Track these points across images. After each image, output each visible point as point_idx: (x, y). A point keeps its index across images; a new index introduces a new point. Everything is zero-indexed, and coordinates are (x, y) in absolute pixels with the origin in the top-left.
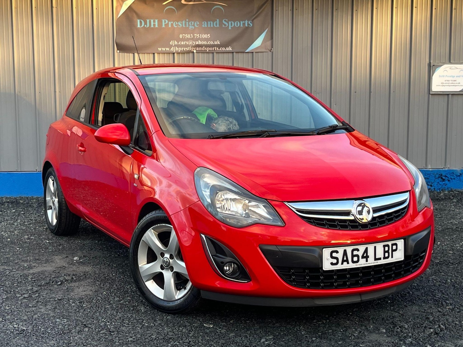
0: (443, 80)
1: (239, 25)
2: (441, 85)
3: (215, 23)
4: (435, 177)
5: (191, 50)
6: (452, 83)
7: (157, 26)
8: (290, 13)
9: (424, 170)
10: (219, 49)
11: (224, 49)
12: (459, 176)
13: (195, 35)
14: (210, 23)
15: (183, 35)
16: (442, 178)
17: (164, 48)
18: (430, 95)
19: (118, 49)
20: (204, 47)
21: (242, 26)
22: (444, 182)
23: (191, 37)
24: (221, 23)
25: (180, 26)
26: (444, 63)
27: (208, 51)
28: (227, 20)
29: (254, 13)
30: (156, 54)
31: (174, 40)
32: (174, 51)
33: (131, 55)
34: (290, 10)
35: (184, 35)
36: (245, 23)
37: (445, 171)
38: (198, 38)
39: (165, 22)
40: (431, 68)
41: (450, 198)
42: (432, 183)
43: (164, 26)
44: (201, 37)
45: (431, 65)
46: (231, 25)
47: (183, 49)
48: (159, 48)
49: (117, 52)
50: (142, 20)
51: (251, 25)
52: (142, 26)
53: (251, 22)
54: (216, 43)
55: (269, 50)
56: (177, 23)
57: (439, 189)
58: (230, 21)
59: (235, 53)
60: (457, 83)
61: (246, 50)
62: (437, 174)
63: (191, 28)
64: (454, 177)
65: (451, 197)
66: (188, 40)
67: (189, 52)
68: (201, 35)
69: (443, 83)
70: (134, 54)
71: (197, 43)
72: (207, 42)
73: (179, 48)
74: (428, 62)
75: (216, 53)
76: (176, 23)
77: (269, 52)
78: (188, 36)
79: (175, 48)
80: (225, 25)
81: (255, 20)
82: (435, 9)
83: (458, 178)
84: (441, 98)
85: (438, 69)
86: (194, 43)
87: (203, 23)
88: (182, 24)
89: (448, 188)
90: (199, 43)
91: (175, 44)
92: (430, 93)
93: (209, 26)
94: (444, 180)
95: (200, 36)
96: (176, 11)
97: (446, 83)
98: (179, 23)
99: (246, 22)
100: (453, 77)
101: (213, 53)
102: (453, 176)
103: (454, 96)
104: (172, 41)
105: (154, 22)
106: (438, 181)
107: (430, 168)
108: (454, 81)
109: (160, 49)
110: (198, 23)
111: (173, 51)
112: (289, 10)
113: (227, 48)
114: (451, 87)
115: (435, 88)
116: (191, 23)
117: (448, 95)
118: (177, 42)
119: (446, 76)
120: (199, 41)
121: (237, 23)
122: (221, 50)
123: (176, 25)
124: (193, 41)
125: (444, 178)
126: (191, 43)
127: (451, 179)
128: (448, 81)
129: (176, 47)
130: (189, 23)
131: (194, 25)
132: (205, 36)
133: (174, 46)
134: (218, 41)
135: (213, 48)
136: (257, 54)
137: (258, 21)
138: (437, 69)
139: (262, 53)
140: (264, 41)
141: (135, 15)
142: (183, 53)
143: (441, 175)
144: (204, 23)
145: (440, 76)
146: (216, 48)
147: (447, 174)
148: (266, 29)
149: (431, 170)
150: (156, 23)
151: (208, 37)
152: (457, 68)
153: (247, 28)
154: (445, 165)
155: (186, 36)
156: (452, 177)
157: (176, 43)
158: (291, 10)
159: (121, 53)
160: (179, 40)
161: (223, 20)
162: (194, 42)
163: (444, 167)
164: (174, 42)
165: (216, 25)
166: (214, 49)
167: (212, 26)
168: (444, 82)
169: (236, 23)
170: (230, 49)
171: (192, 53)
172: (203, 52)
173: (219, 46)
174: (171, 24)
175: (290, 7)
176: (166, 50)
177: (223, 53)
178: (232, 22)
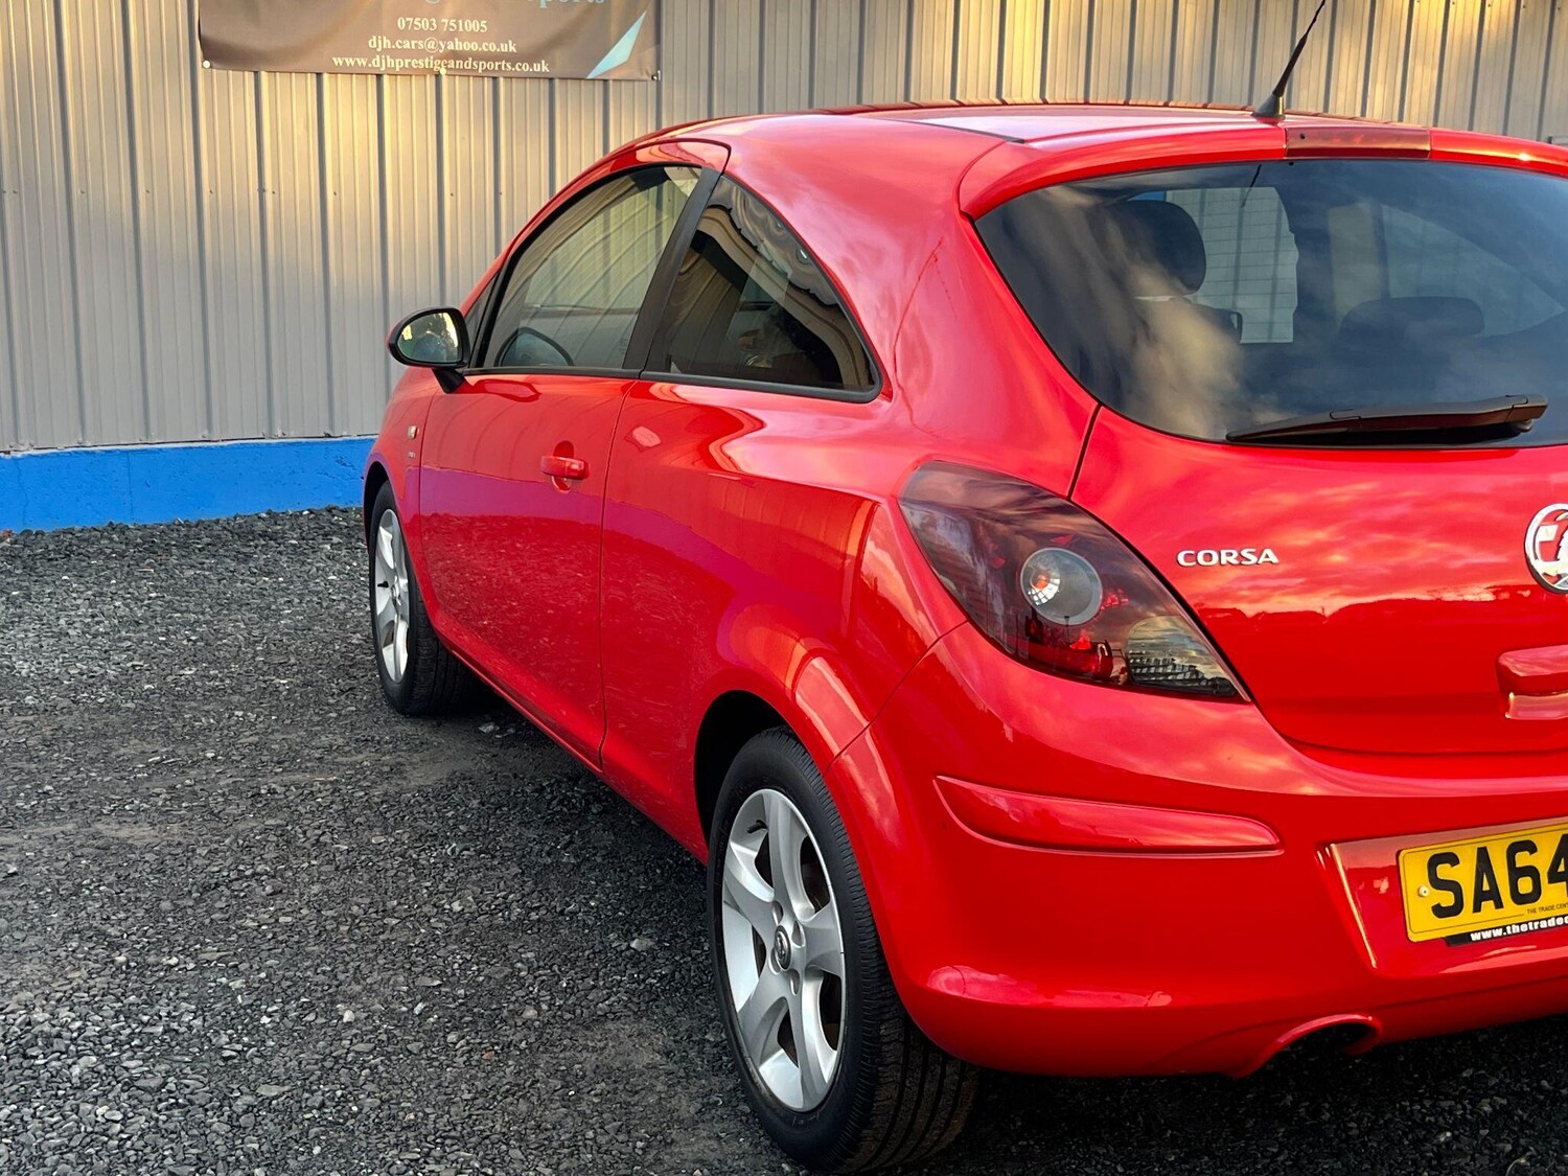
5: (431, 66)
10: (513, 66)
11: (526, 68)
15: (408, 19)
17: (351, 59)
19: (205, 58)
20: (470, 59)
23: (431, 25)
27: (480, 71)
30: (326, 77)
31: (380, 33)
33: (249, 76)
35: (411, 19)
38: (451, 30)
44: (461, 29)
47: (410, 63)
48: (337, 57)
49: (203, 66)
54: (504, 48)
55: (647, 73)
59: (557, 82)
61: (591, 71)
66: (422, 35)
67: (422, 73)
68: (460, 22)
70: (256, 73)
71: (451, 47)
72: (480, 46)
73: (397, 61)
75: (505, 78)
77: (651, 82)
78: (422, 24)
79: (386, 59)
86: (443, 47)
90: (458, 45)
91: (385, 46)
95: (457, 24)
101: (496, 78)
104: (374, 37)
109: (338, 61)
111: (378, 68)
113: (535, 65)
118: (389, 43)
120: (456, 39)
122: (518, 70)
124: (439, 40)
126: (431, 45)
129: (388, 57)
132: (472, 26)
133: (378, 53)
134: (510, 42)
135: (497, 64)
136: (618, 83)
139: (631, 83)
140: (637, 48)
142: (407, 74)
146: (504, 62)
148: (641, 16)
151: (481, 28)
153: (590, 8)
155: (416, 23)
157: (387, 43)
159: (215, 70)
160: (395, 34)
162: (441, 43)
164: (382, 39)
166: (500, 66)
170: (542, 67)
171: (434, 78)
172: (465, 74)
173: (512, 58)
176: (356, 63)
177: (524, 78)
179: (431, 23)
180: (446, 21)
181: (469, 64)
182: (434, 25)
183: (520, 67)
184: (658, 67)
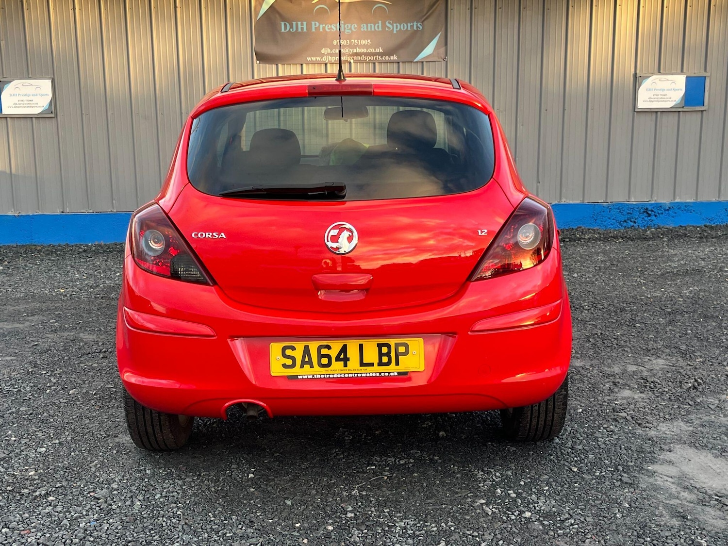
0: (650, 94)
1: (405, 28)
2: (649, 100)
3: (377, 25)
4: (640, 211)
5: (347, 59)
6: (662, 98)
7: (305, 30)
8: (468, 12)
9: (626, 204)
10: (382, 58)
11: (387, 58)
12: (668, 210)
13: (352, 41)
14: (371, 26)
15: (337, 41)
16: (647, 213)
17: (314, 58)
18: (636, 113)
19: (257, 60)
20: (363, 56)
21: (409, 29)
22: (649, 218)
23: (347, 43)
24: (384, 26)
25: (333, 30)
26: (653, 74)
27: (368, 60)
28: (391, 22)
29: (425, 12)
30: (304, 65)
31: (325, 46)
32: (327, 61)
33: (274, 66)
34: (468, 9)
36: (413, 25)
37: (652, 204)
38: (356, 44)
39: (315, 24)
40: (637, 80)
41: (659, 237)
42: (636, 219)
43: (314, 30)
44: (359, 44)
45: (638, 76)
46: (397, 28)
48: (309, 57)
49: (256, 63)
50: (288, 22)
51: (421, 28)
52: (288, 30)
53: (420, 24)
54: (377, 50)
55: (442, 58)
56: (330, 27)
57: (644, 226)
58: (396, 23)
59: (401, 63)
60: (667, 98)
61: (416, 58)
62: (642, 208)
63: (347, 32)
64: (662, 212)
65: (660, 235)
68: (359, 41)
70: (277, 65)
71: (355, 51)
72: (367, 50)
73: (333, 58)
74: (634, 73)
75: (378, 62)
76: (328, 26)
77: (443, 62)
78: (344, 42)
79: (328, 57)
80: (389, 28)
81: (425, 22)
83: (667, 212)
84: (648, 115)
86: (352, 51)
87: (362, 26)
88: (336, 27)
89: (654, 225)
90: (358, 50)
92: (636, 110)
93: (369, 29)
94: (649, 215)
95: (358, 42)
96: (329, 11)
97: (654, 98)
98: (333, 27)
99: (415, 24)
100: (663, 90)
101: (374, 63)
102: (661, 210)
103: (664, 113)
104: (324, 49)
105: (301, 25)
106: (642, 217)
107: (633, 200)
108: (664, 95)
110: (356, 26)
111: (325, 61)
113: (391, 57)
114: (660, 102)
115: (641, 104)
116: (348, 26)
117: (656, 112)
119: (655, 89)
120: (357, 48)
121: (404, 25)
122: (384, 59)
123: (329, 29)
124: (350, 48)
125: (650, 212)
126: (347, 51)
127: (659, 214)
128: (657, 95)
130: (344, 26)
131: (351, 29)
132: (364, 42)
133: (326, 55)
134: (380, 48)
136: (428, 63)
137: (429, 23)
138: (644, 81)
139: (434, 63)
140: (437, 47)
141: (277, 16)
143: (647, 209)
144: (364, 25)
145: (647, 90)
146: (377, 57)
147: (654, 208)
148: (439, 34)
149: (634, 203)
150: (305, 26)
151: (368, 43)
152: (668, 80)
153: (416, 32)
154: (651, 197)
156: (660, 212)
157: (329, 51)
158: (470, 9)
159: (261, 65)
160: (332, 47)
161: (387, 23)
163: (650, 199)
164: (327, 49)
165: (378, 28)
166: (376, 58)
167: (373, 29)
168: (652, 97)
169: (402, 25)
170: (394, 58)
171: (349, 64)
172: (362, 62)
173: (381, 54)
174: (323, 27)
175: (468, 6)
176: (316, 59)
177: (386, 62)
178: (397, 24)
179: (347, 42)
181: (363, 57)
182: (348, 42)
183: (385, 58)
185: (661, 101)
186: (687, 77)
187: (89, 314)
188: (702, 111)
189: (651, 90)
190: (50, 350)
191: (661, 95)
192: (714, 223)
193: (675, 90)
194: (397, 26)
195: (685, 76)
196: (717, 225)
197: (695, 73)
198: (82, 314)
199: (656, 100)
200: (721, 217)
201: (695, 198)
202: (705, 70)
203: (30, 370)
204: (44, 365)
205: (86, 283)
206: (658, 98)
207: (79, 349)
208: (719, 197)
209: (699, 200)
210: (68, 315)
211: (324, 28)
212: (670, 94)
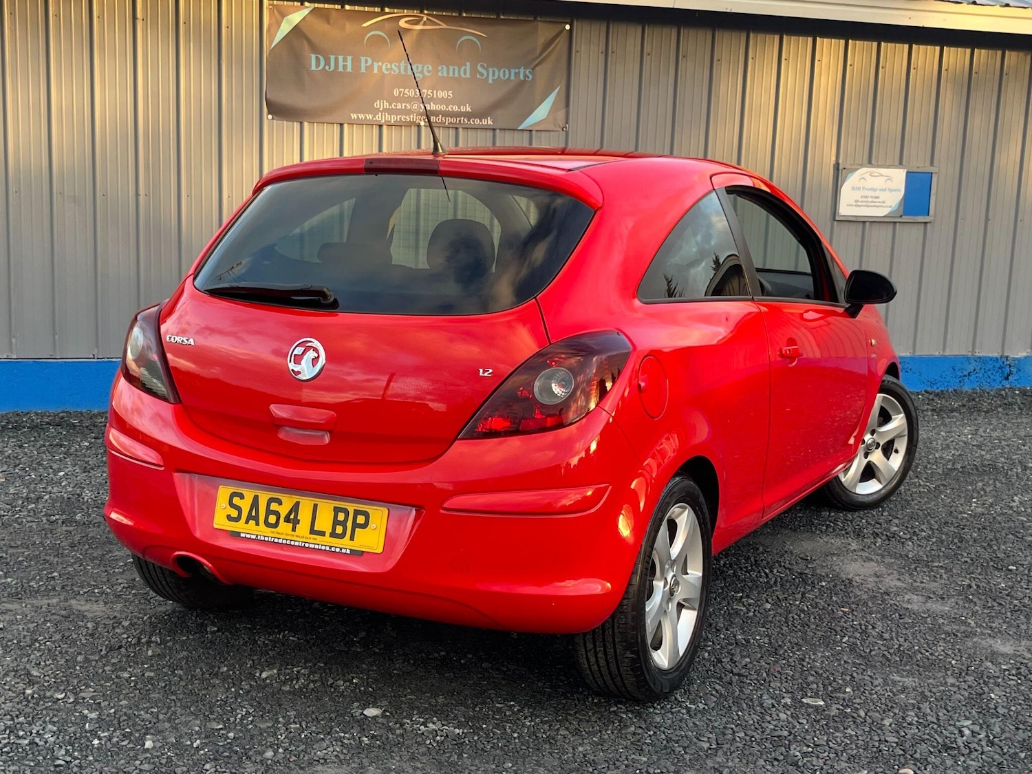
0: (857, 195)
1: (507, 77)
2: (854, 204)
3: (463, 68)
5: (415, 120)
6: (872, 202)
7: (349, 69)
8: (602, 57)
10: (469, 120)
11: (477, 121)
13: (424, 91)
14: (454, 69)
15: (400, 90)
17: (362, 115)
18: (836, 222)
19: (269, 113)
20: (440, 116)
21: (513, 78)
23: (415, 94)
24: (474, 70)
25: (395, 72)
26: (861, 165)
27: (447, 124)
28: (485, 65)
29: (538, 52)
30: (346, 126)
31: (382, 98)
33: (296, 125)
34: (602, 53)
35: (403, 90)
36: (519, 72)
38: (430, 96)
39: (366, 61)
40: (839, 174)
43: (363, 70)
44: (435, 96)
45: (840, 168)
46: (494, 75)
47: (400, 118)
48: (353, 113)
49: (267, 118)
50: (321, 55)
51: (531, 77)
52: (321, 68)
53: (530, 72)
54: (463, 109)
55: (560, 127)
56: (389, 66)
58: (492, 67)
59: (498, 131)
60: (879, 202)
61: (521, 124)
66: (409, 100)
67: (409, 125)
68: (435, 92)
69: (858, 201)
70: (301, 123)
71: (428, 108)
72: (447, 107)
73: (392, 116)
74: (835, 163)
75: (463, 128)
76: (387, 65)
77: (563, 132)
78: (411, 93)
79: (385, 115)
80: (482, 75)
81: (537, 69)
82: (851, 65)
84: (852, 226)
85: (851, 176)
87: (440, 68)
88: (399, 67)
90: (433, 107)
91: (385, 107)
92: (837, 219)
93: (451, 75)
95: (433, 93)
96: (387, 40)
97: (862, 202)
98: (393, 66)
99: (522, 70)
100: (875, 190)
101: (457, 128)
103: (873, 224)
104: (378, 101)
105: (343, 62)
108: (876, 197)
109: (354, 116)
110: (430, 68)
111: (380, 121)
112: (600, 51)
113: (483, 120)
114: (870, 208)
115: (845, 210)
116: (417, 66)
117: (865, 222)
118: (387, 104)
119: (863, 188)
120: (432, 103)
121: (504, 71)
122: (472, 123)
123: (387, 69)
124: (420, 103)
126: (415, 106)
129: (387, 114)
131: (423, 72)
132: (442, 94)
133: (381, 111)
134: (467, 105)
135: (458, 119)
136: (539, 133)
137: (543, 71)
138: (849, 175)
139: (548, 133)
140: (553, 109)
141: (305, 43)
142: (399, 125)
144: (442, 68)
145: (853, 189)
146: (462, 118)
148: (556, 88)
150: (349, 64)
151: (449, 96)
152: (882, 175)
153: (523, 83)
155: (405, 92)
157: (386, 105)
158: (604, 52)
159: (275, 121)
160: (392, 99)
161: (479, 66)
162: (422, 105)
164: (383, 102)
165: (465, 73)
166: (460, 121)
167: (457, 75)
168: (860, 199)
169: (502, 71)
170: (489, 122)
171: (416, 127)
173: (469, 116)
174: (379, 66)
175: (602, 48)
176: (366, 117)
177: (476, 129)
178: (495, 69)
180: (426, 91)
181: (441, 118)
183: (473, 121)
184: (567, 122)
185: (871, 206)
186: (907, 172)
187: (57, 555)
188: (926, 223)
189: (859, 189)
190: (36, 640)
191: (872, 197)
192: (938, 388)
193: (891, 190)
194: (494, 72)
195: (906, 170)
196: (942, 391)
197: (918, 167)
198: (48, 558)
199: (865, 204)
200: (947, 380)
201: (911, 351)
202: (932, 164)
203: (29, 692)
204: (47, 678)
205: (12, 491)
206: (867, 202)
207: (92, 635)
208: (944, 349)
209: (917, 354)
210: (20, 559)
211: (380, 68)
212: (884, 196)
